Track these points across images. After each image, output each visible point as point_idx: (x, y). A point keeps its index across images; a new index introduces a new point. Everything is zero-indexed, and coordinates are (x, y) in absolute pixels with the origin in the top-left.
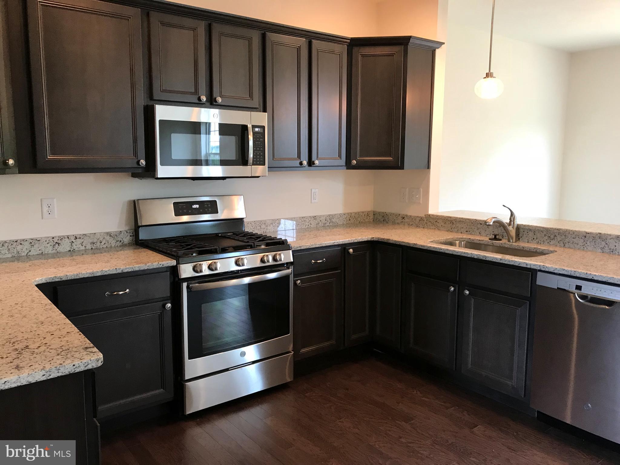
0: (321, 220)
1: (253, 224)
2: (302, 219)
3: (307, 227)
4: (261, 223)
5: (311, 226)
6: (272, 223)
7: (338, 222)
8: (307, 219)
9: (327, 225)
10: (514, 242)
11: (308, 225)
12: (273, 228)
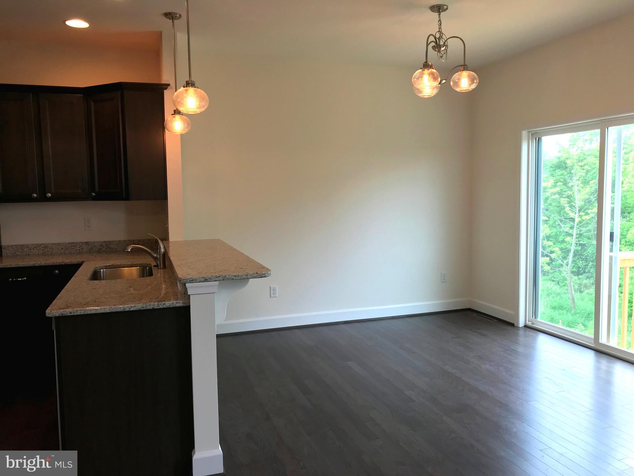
0: (95, 245)
1: (14, 247)
3: (78, 251)
4: (23, 247)
5: (83, 251)
6: (36, 247)
7: (116, 248)
8: (77, 244)
9: (103, 250)
10: (162, 268)
11: (80, 250)
12: (38, 251)
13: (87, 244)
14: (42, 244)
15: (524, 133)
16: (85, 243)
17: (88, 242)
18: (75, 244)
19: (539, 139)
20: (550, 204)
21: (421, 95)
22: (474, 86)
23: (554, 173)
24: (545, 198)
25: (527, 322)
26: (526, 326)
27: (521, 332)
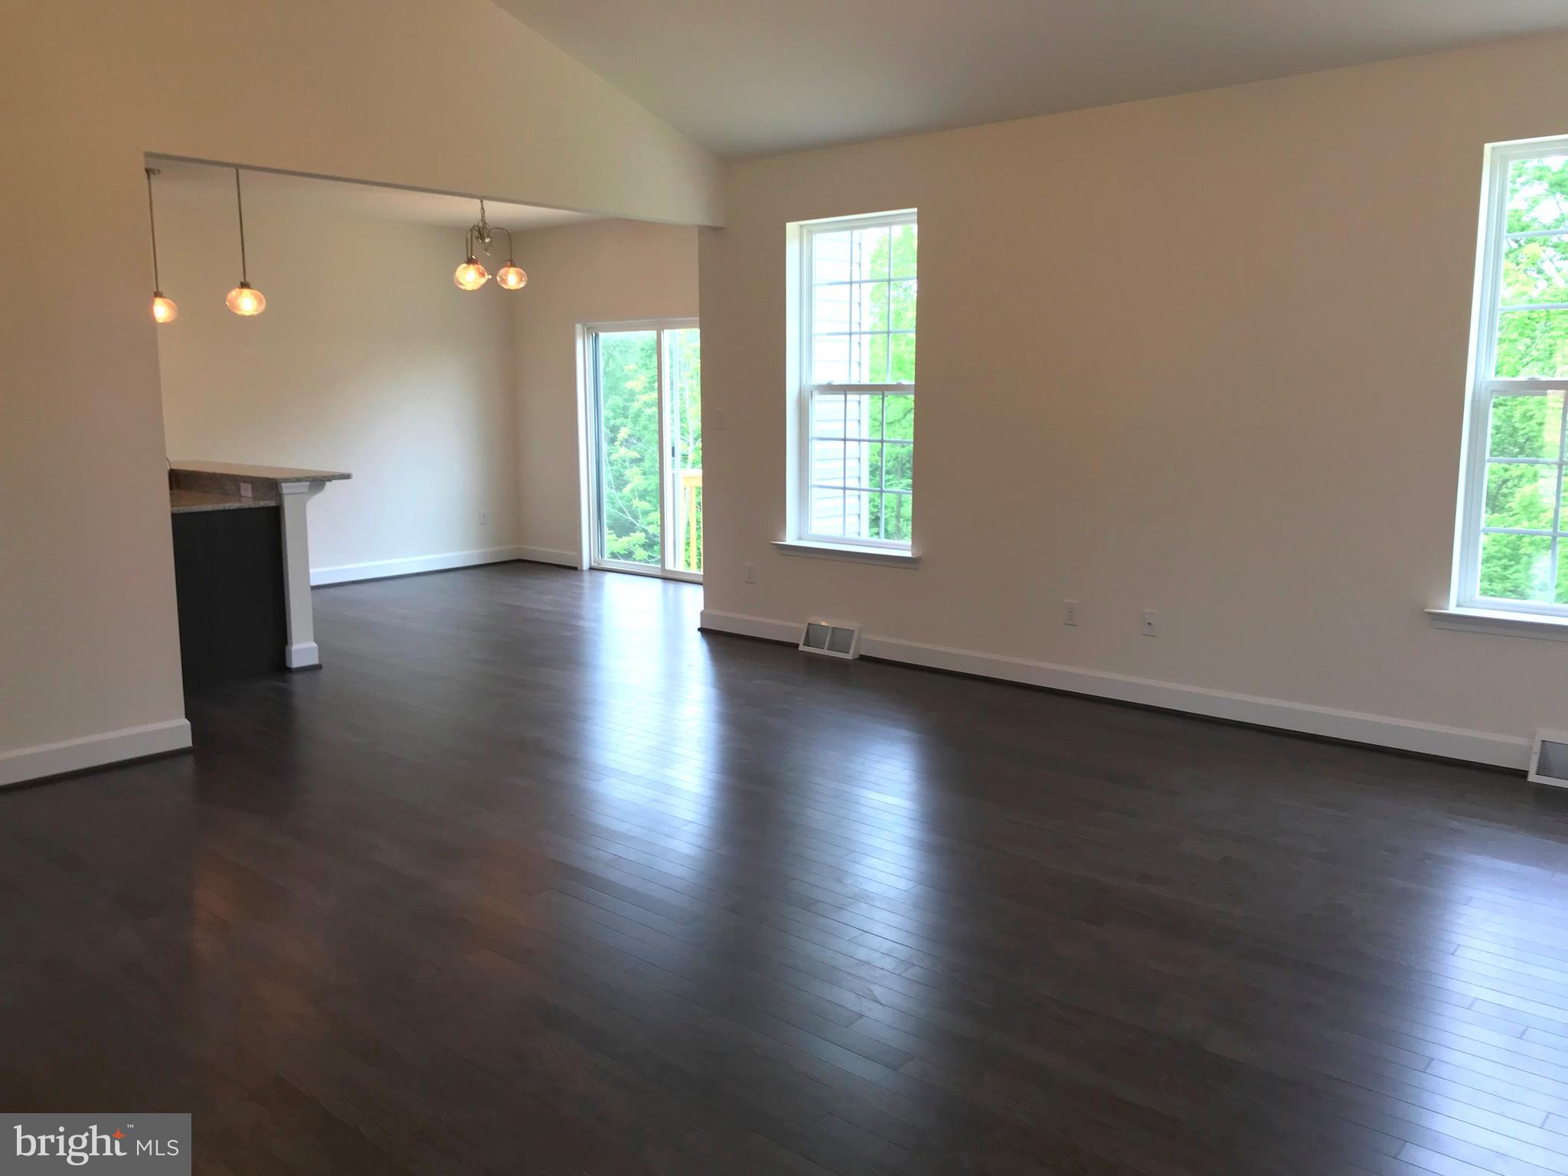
15: (579, 327)
19: (597, 335)
20: (645, 428)
21: (462, 287)
22: (522, 285)
23: (648, 363)
24: (633, 413)
25: (592, 563)
26: (591, 569)
27: (587, 577)
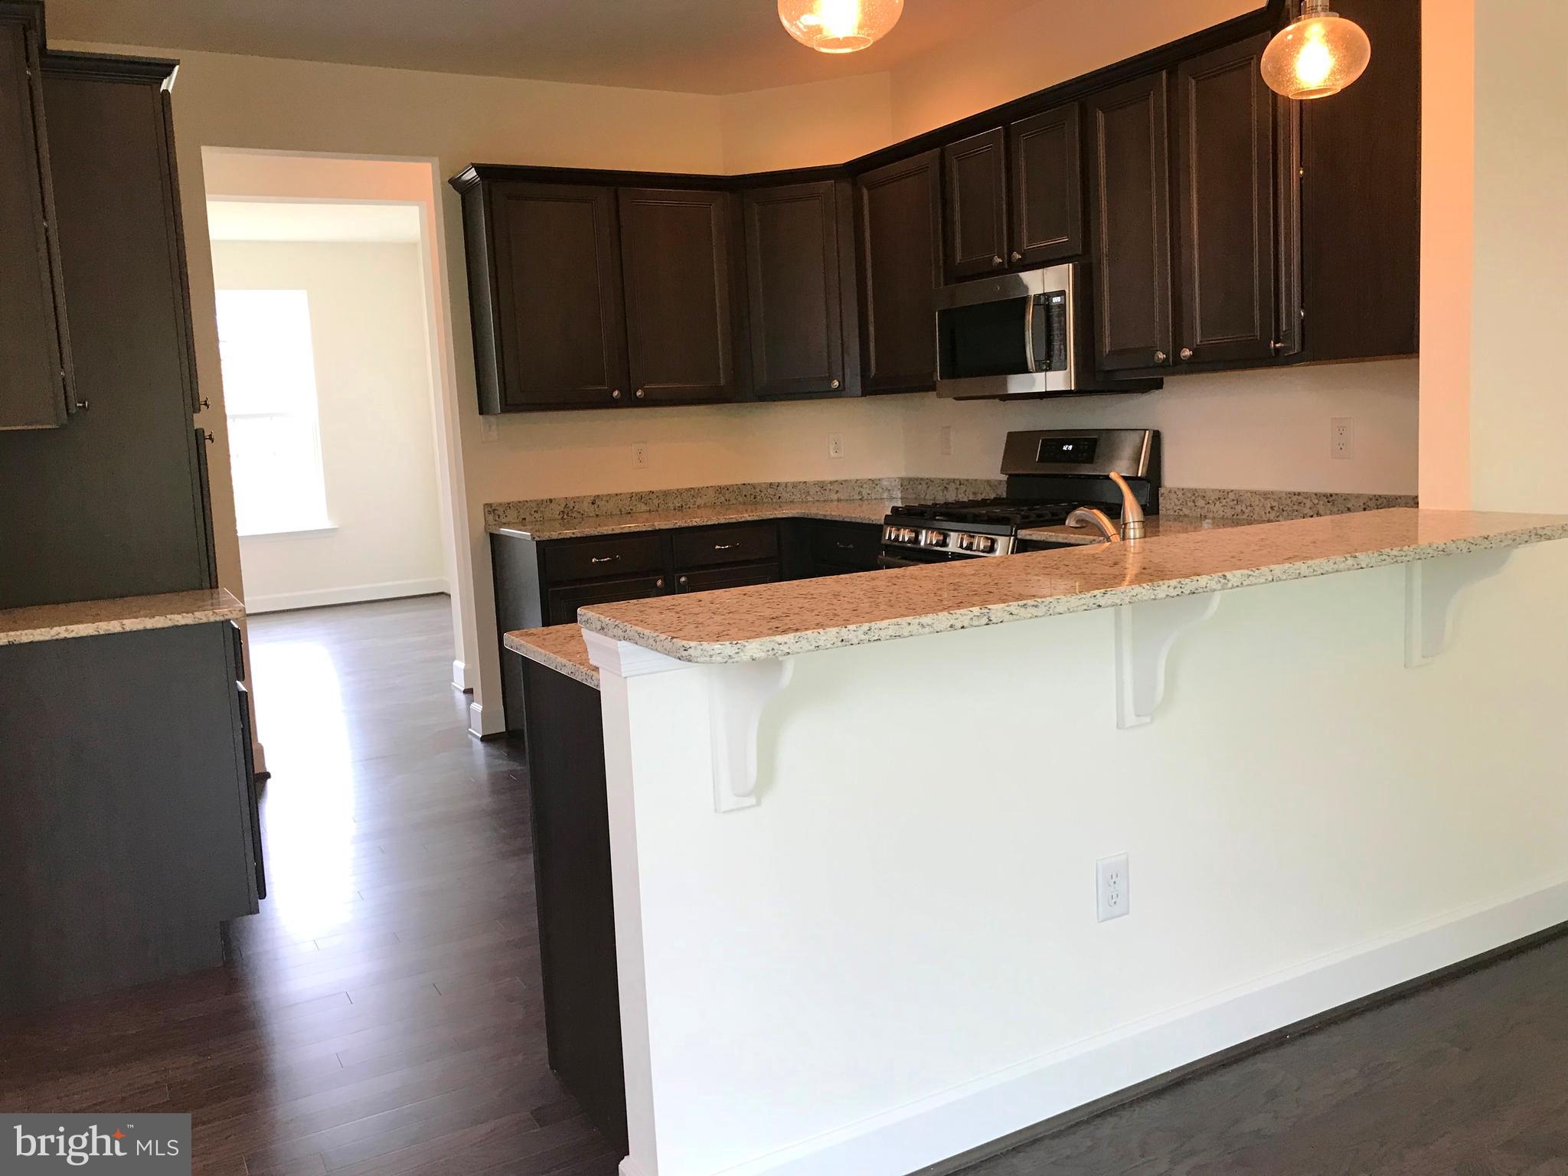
1: (1180, 494)
2: (1295, 498)
4: (1196, 495)
6: (1219, 499)
8: (1307, 498)
12: (1222, 509)
13: (1330, 499)
14: (1232, 491)
16: (1325, 495)
17: (1331, 496)
18: (1300, 498)
